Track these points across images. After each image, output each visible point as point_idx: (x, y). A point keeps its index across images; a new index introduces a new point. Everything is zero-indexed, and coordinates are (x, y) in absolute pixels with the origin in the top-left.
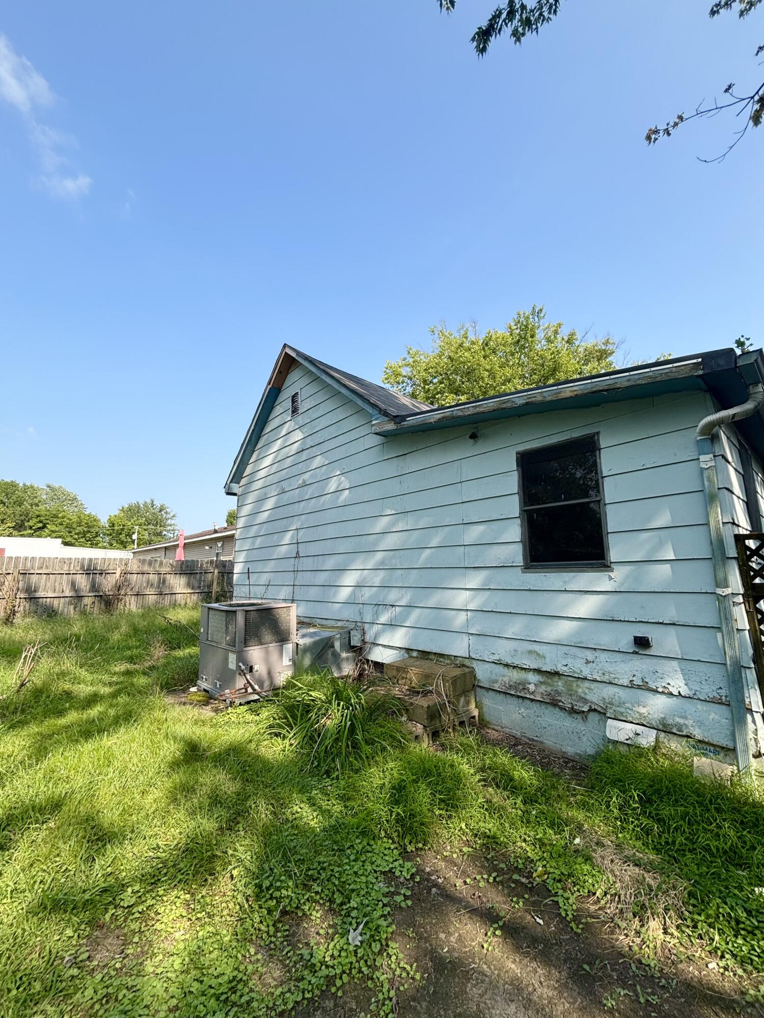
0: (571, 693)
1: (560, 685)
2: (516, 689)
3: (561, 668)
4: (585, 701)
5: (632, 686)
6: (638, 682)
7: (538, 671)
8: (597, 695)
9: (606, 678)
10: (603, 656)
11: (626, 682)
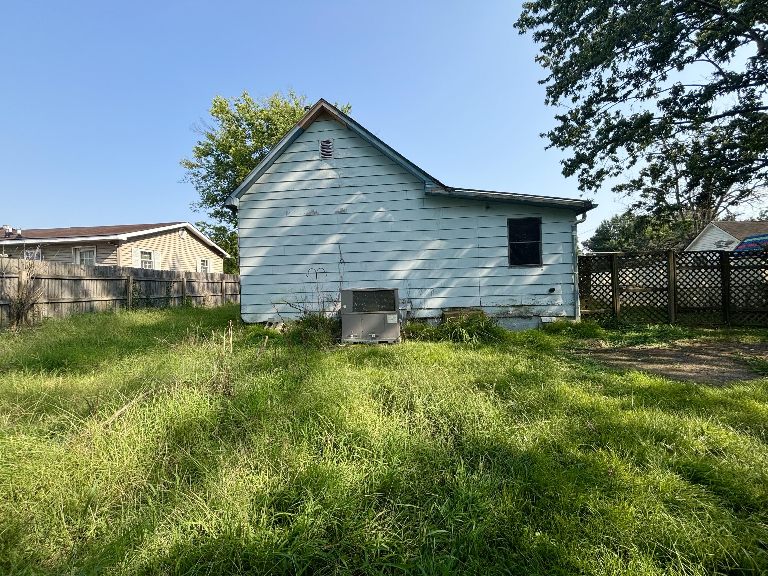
0: (527, 311)
1: (522, 309)
2: (504, 314)
3: (523, 303)
4: (532, 313)
5: (548, 305)
6: (549, 303)
7: (514, 306)
8: (535, 310)
9: (539, 304)
10: (538, 297)
11: (546, 304)
